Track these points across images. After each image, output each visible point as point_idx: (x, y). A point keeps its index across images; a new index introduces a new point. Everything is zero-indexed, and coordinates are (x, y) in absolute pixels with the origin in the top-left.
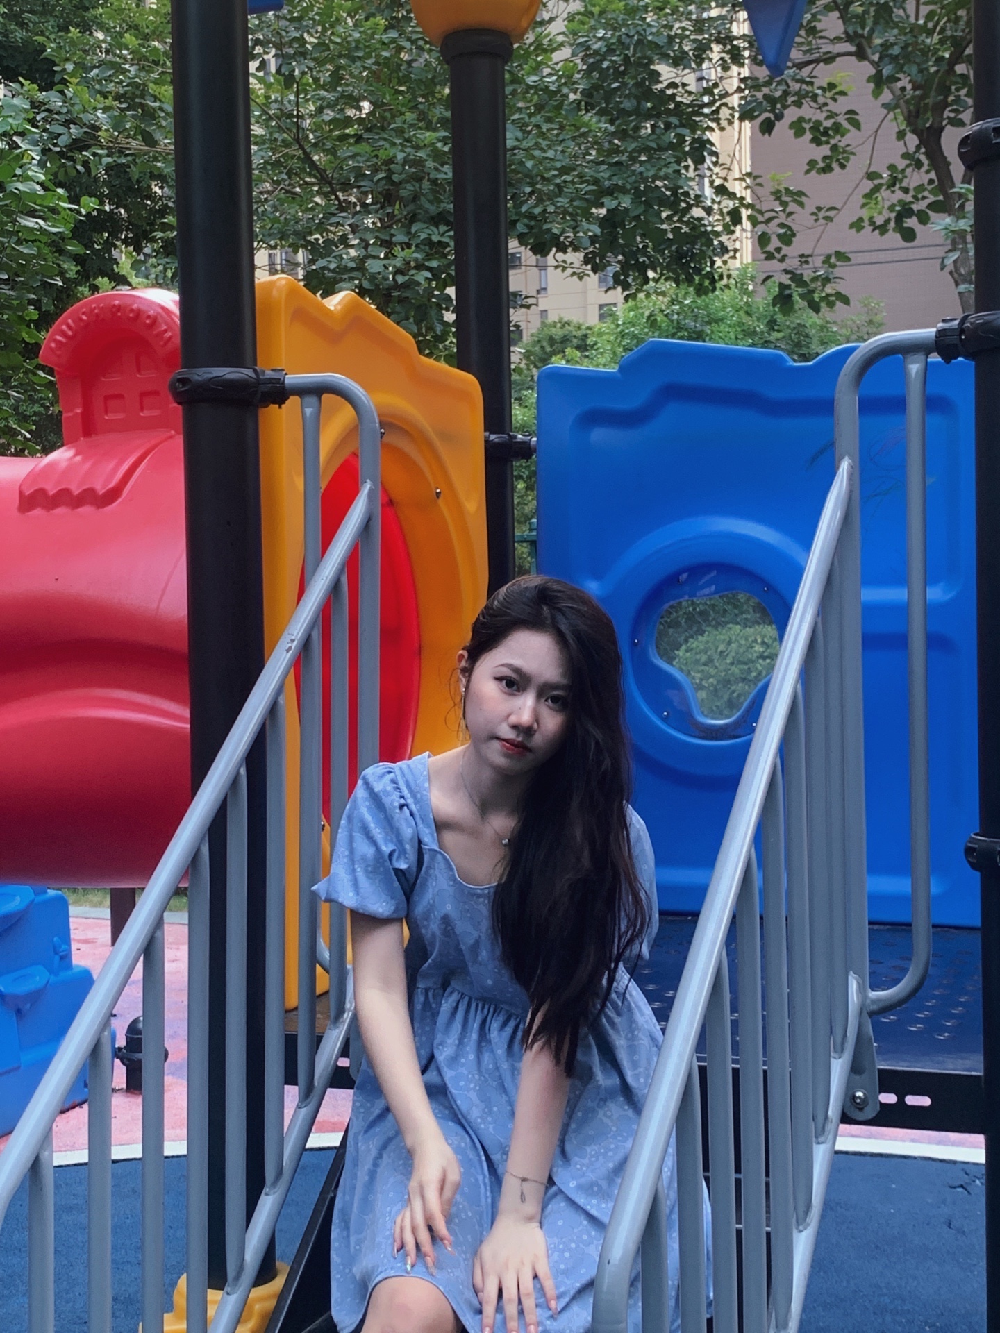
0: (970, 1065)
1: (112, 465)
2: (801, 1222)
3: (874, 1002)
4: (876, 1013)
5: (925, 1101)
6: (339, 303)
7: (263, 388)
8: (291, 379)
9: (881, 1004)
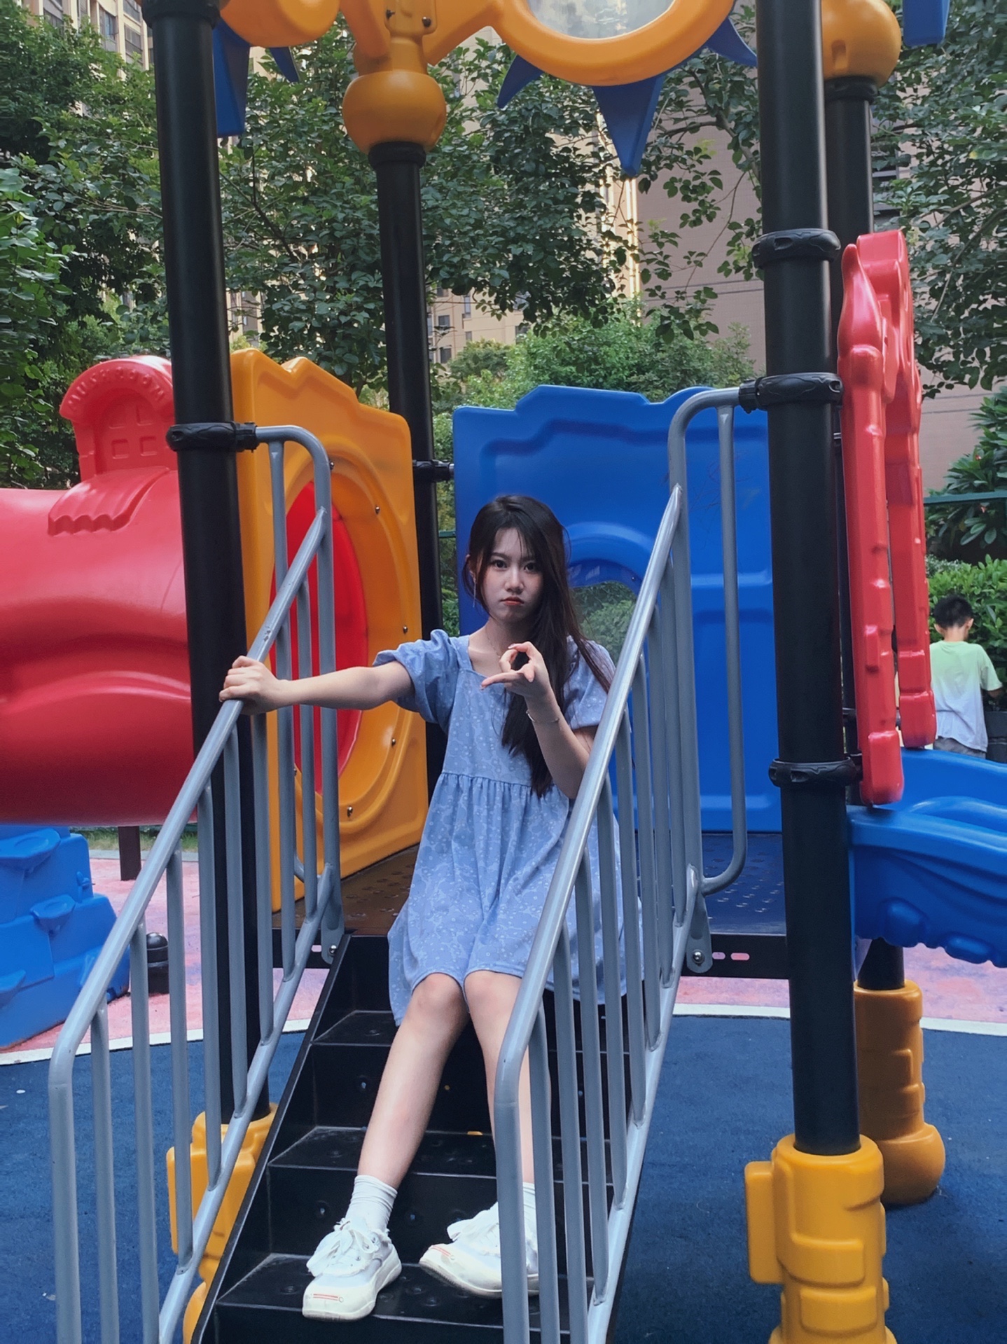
0: (777, 929)
1: (121, 496)
2: (652, 1044)
3: (706, 885)
4: (705, 894)
5: (745, 957)
6: (295, 367)
7: (241, 437)
8: (260, 430)
9: (712, 887)
